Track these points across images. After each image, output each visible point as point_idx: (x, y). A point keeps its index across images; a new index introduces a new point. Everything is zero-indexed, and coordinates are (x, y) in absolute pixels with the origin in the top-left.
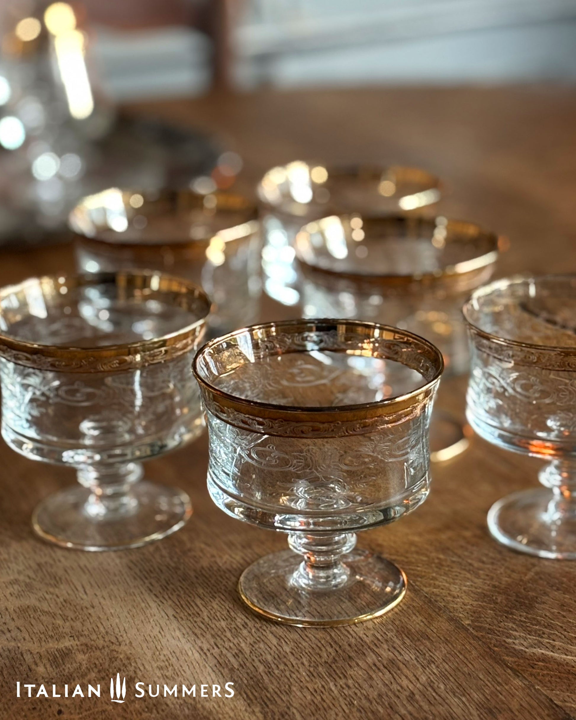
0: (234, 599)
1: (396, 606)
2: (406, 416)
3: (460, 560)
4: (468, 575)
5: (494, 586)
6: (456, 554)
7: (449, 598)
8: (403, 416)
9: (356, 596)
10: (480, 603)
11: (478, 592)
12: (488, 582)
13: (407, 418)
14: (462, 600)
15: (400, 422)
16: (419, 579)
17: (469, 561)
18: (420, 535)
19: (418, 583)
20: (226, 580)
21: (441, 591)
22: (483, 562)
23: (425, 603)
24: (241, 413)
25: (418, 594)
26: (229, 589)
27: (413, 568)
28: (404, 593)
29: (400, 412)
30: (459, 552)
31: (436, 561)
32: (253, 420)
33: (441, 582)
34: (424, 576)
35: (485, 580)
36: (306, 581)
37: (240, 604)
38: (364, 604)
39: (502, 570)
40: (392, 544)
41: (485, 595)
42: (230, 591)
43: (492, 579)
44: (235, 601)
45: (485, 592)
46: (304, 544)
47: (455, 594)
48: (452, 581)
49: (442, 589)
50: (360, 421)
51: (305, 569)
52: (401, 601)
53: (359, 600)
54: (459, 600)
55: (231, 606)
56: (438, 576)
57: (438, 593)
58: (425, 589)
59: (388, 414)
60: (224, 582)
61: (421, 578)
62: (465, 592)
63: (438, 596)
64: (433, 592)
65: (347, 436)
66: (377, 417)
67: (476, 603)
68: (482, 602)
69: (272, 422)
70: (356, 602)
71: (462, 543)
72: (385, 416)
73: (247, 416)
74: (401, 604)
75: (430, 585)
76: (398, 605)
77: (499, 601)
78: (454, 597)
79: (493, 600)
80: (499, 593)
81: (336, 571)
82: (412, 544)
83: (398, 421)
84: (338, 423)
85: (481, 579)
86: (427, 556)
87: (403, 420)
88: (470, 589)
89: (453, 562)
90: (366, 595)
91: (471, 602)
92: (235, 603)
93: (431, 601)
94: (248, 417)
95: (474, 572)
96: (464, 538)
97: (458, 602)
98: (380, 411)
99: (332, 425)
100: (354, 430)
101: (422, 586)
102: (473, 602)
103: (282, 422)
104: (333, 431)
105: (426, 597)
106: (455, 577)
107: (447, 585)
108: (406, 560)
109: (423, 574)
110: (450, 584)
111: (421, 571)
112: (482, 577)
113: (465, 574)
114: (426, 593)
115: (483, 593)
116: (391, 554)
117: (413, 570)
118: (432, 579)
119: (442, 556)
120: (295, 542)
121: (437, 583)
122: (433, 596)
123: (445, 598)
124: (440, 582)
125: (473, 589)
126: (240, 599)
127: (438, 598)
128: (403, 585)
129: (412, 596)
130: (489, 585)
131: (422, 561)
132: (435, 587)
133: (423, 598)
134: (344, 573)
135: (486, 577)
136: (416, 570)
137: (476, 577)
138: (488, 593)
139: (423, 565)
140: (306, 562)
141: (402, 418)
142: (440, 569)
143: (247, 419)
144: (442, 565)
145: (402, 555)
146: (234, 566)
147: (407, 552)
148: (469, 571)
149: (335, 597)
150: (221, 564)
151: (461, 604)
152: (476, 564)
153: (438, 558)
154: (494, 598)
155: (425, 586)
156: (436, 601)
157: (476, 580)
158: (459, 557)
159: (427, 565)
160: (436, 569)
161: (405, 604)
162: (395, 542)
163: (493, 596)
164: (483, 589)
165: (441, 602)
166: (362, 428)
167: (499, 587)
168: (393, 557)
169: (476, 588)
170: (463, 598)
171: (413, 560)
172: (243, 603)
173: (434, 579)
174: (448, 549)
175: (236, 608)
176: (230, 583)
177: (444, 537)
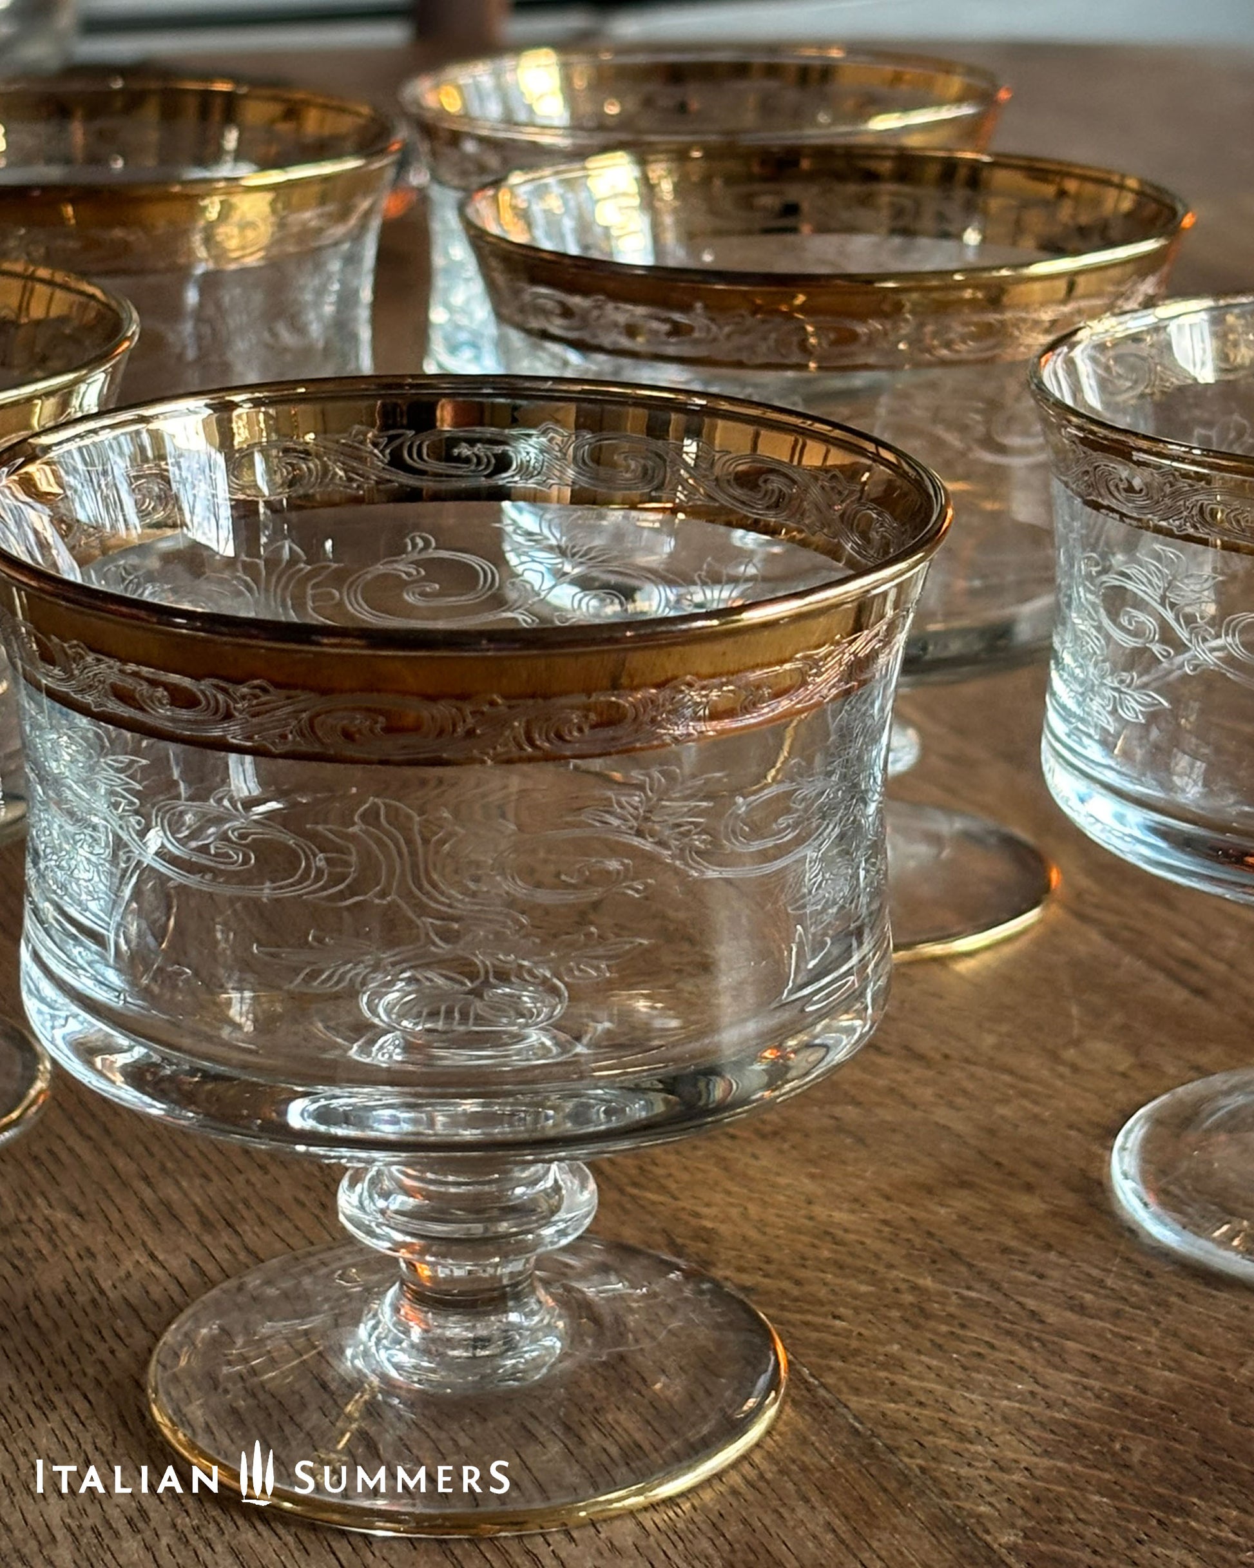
0: (122, 1417)
1: (734, 1465)
2: (777, 695)
3: (996, 1299)
4: (1023, 1355)
5: (1120, 1401)
6: (981, 1275)
7: (945, 1441)
8: (766, 692)
9: (585, 1420)
10: (1060, 1464)
11: (1057, 1422)
12: (1097, 1384)
13: (785, 704)
14: (994, 1450)
15: (750, 720)
16: (839, 1364)
17: (1031, 1304)
18: (858, 1202)
19: (830, 1380)
20: (113, 1342)
21: (916, 1411)
22: (1082, 1309)
23: (849, 1455)
24: (109, 656)
25: (826, 1422)
26: (116, 1374)
27: (819, 1320)
28: (771, 1413)
29: (755, 675)
30: (995, 1270)
31: (908, 1298)
32: (153, 683)
33: (920, 1378)
34: (857, 1352)
35: (1084, 1375)
36: (403, 1358)
37: (142, 1433)
38: (614, 1450)
39: (1152, 1341)
40: (753, 1234)
41: (1083, 1434)
42: (117, 1383)
43: (1113, 1371)
44: (125, 1424)
45: (1081, 1421)
46: (397, 1212)
47: (969, 1425)
48: (958, 1373)
49: (921, 1404)
50: (582, 699)
51: (396, 1310)
52: (758, 1445)
53: (595, 1435)
54: (980, 1448)
55: (104, 1441)
56: (909, 1355)
57: (904, 1420)
58: (854, 1402)
59: (700, 677)
60: (102, 1351)
61: (844, 1359)
62: (1005, 1419)
63: (904, 1428)
64: (884, 1415)
65: (530, 759)
66: (658, 686)
67: (1046, 1462)
68: (1069, 1461)
69: (224, 691)
70: (581, 1442)
71: (1007, 1235)
72: (690, 685)
73: (131, 667)
74: (757, 1458)
75: (875, 1387)
76: (745, 1457)
77: (1136, 1457)
78: (962, 1437)
79: (1114, 1454)
80: (1135, 1426)
81: (514, 1317)
82: (826, 1234)
83: (746, 710)
84: (493, 704)
85: (1072, 1370)
86: (874, 1278)
87: (766, 711)
88: (1025, 1407)
89: (970, 1304)
90: (622, 1417)
91: (1027, 1459)
92: (120, 1430)
93: (872, 1446)
94: (135, 674)
95: (1044, 1344)
96: (1018, 1220)
97: (976, 1456)
98: (667, 662)
99: (468, 709)
100: (560, 737)
101: (845, 1389)
102: (1036, 1459)
103: (265, 690)
104: (470, 733)
105: (856, 1432)
106: (976, 1362)
107: (940, 1389)
108: (795, 1291)
109: (854, 1344)
110: (951, 1387)
111: (848, 1334)
112: (1077, 1363)
113: (1012, 1353)
114: (856, 1417)
115: (1076, 1426)
116: (741, 1269)
117: (816, 1328)
118: (883, 1366)
119: (928, 1282)
120: (362, 1207)
121: (902, 1379)
122: (882, 1431)
123: (928, 1440)
124: (912, 1377)
125: (1038, 1409)
126: (144, 1416)
127: (903, 1439)
128: (774, 1384)
129: (801, 1426)
130: (1098, 1397)
131: (856, 1296)
132: (896, 1393)
133: (843, 1438)
134: (550, 1329)
135: (1089, 1366)
136: (827, 1328)
137: (1050, 1364)
138: (1097, 1426)
139: (857, 1311)
140: (403, 1283)
141: (762, 700)
142: (916, 1327)
143: (129, 683)
144: (928, 1316)
145: (782, 1273)
146: (156, 1292)
147: (803, 1261)
148: (1026, 1340)
149: (508, 1421)
150: (106, 1285)
151: (989, 1463)
152: (1054, 1316)
153: (915, 1288)
154: (1118, 1446)
155: (857, 1391)
156: (892, 1450)
157: (1050, 1375)
158: (995, 1286)
159: (872, 1311)
160: (901, 1328)
161: (770, 1456)
162: (761, 1225)
163: (1112, 1438)
164: (1079, 1412)
165: (911, 1456)
166: (593, 727)
167: (1136, 1406)
168: (748, 1280)
169: (1049, 1406)
170: (998, 1440)
171: (823, 1293)
172: (153, 1430)
173: (896, 1364)
174: (955, 1254)
175: (120, 1451)
176: (122, 1354)
177: (943, 1212)
